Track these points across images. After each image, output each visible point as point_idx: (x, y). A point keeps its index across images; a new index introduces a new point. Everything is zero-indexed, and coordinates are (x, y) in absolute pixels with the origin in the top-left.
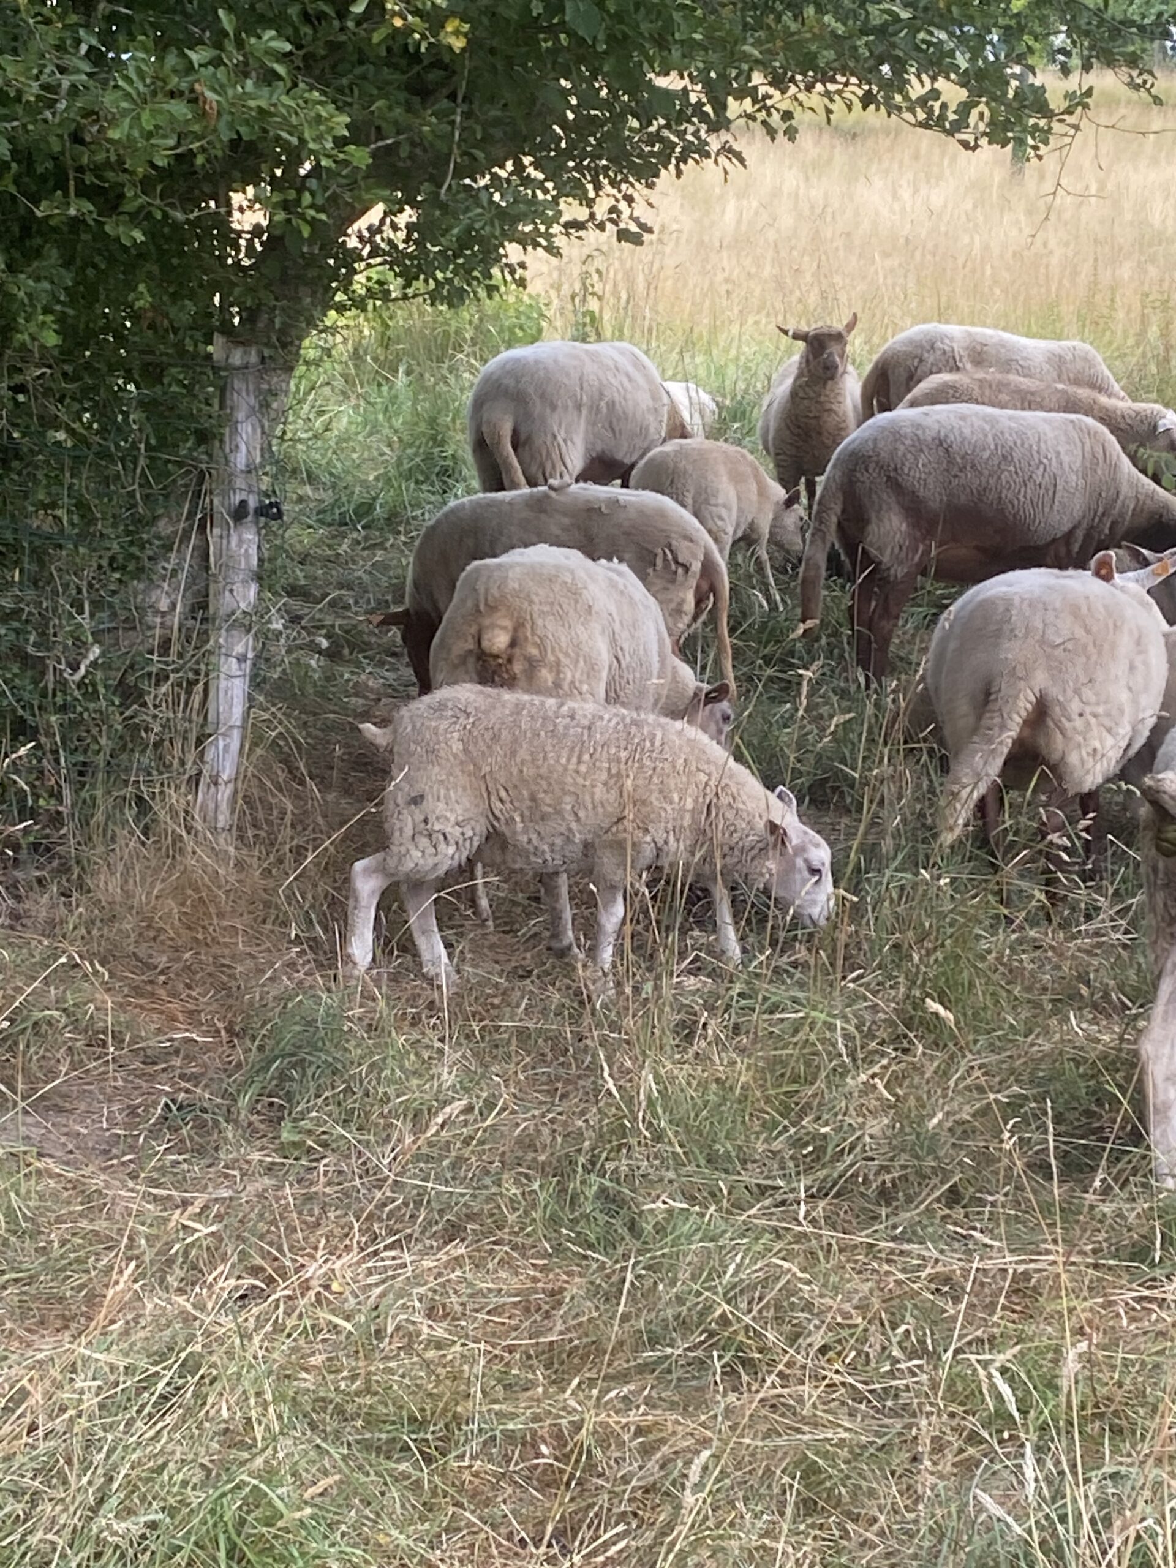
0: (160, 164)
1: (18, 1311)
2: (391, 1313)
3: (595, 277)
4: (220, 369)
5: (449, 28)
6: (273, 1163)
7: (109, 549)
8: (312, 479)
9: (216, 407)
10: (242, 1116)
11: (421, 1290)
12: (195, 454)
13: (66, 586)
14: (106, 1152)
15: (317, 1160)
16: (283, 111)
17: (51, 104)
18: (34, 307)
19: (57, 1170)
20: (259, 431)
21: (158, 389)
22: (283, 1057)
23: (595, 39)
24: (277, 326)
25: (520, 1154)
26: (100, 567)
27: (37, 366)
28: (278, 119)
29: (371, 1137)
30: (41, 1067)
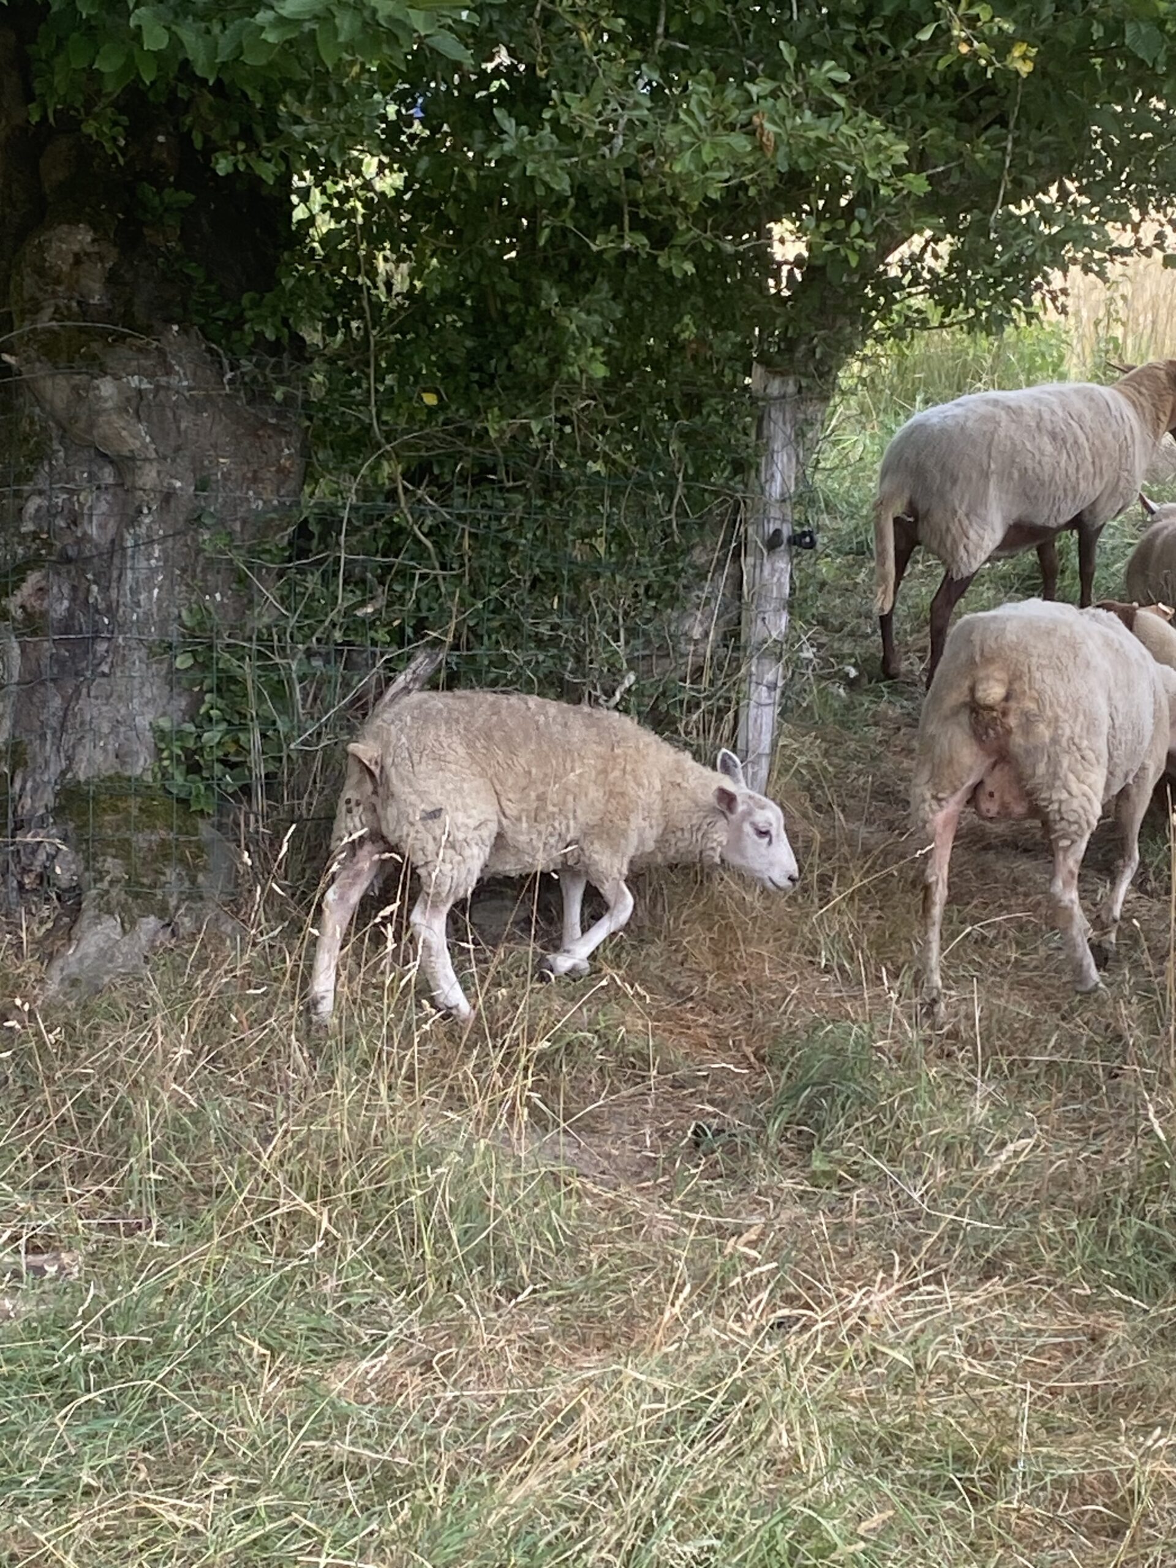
0: (714, 196)
1: (560, 1328)
2: (932, 1348)
3: (1120, 303)
4: (758, 399)
5: (1016, 53)
6: (804, 1191)
7: (646, 577)
8: (830, 508)
9: (754, 437)
10: (771, 1143)
11: (961, 1327)
12: (732, 483)
13: (603, 614)
14: (637, 1174)
15: (847, 1190)
16: (843, 141)
17: (609, 139)
18: (584, 340)
19: (595, 1191)
20: (794, 460)
21: (697, 420)
22: (814, 1085)
23: (1155, 61)
24: (818, 356)
25: (1054, 1191)
26: (636, 595)
27: (583, 399)
28: (835, 149)
29: (903, 1169)
30: (573, 1087)
